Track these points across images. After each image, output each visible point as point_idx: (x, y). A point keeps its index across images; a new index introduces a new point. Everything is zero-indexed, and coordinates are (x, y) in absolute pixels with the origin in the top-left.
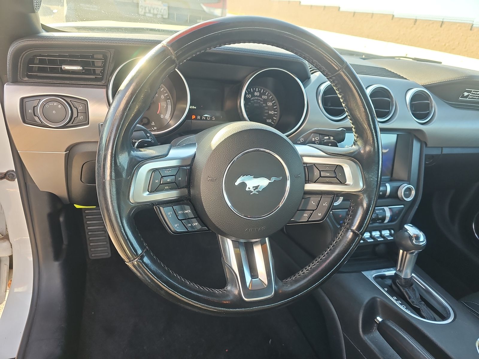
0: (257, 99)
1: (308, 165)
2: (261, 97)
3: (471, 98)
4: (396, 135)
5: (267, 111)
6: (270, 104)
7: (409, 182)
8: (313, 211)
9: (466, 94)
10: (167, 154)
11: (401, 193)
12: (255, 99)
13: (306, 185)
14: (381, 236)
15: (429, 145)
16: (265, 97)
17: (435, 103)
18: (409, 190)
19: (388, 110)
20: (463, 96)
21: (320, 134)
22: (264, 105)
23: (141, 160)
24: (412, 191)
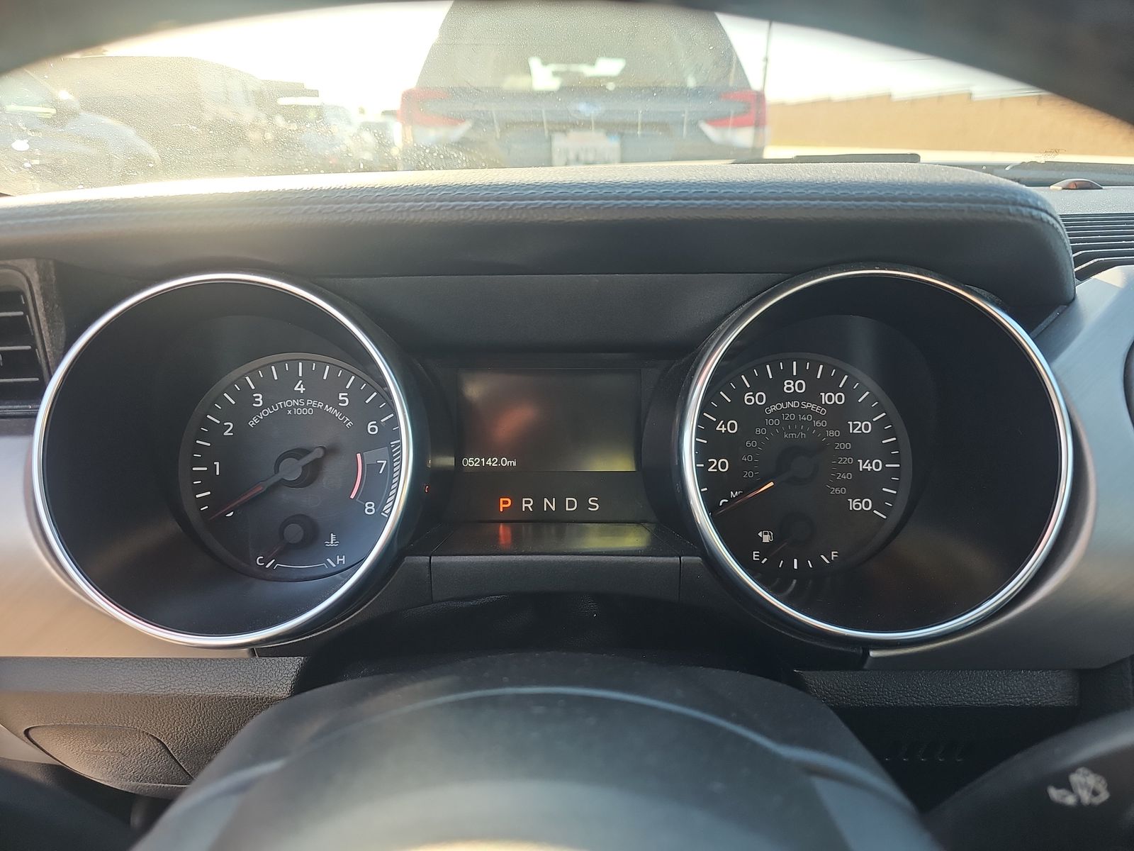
0: (799, 411)
2: (818, 401)
5: (850, 461)
6: (862, 427)
12: (785, 411)
22: (832, 433)
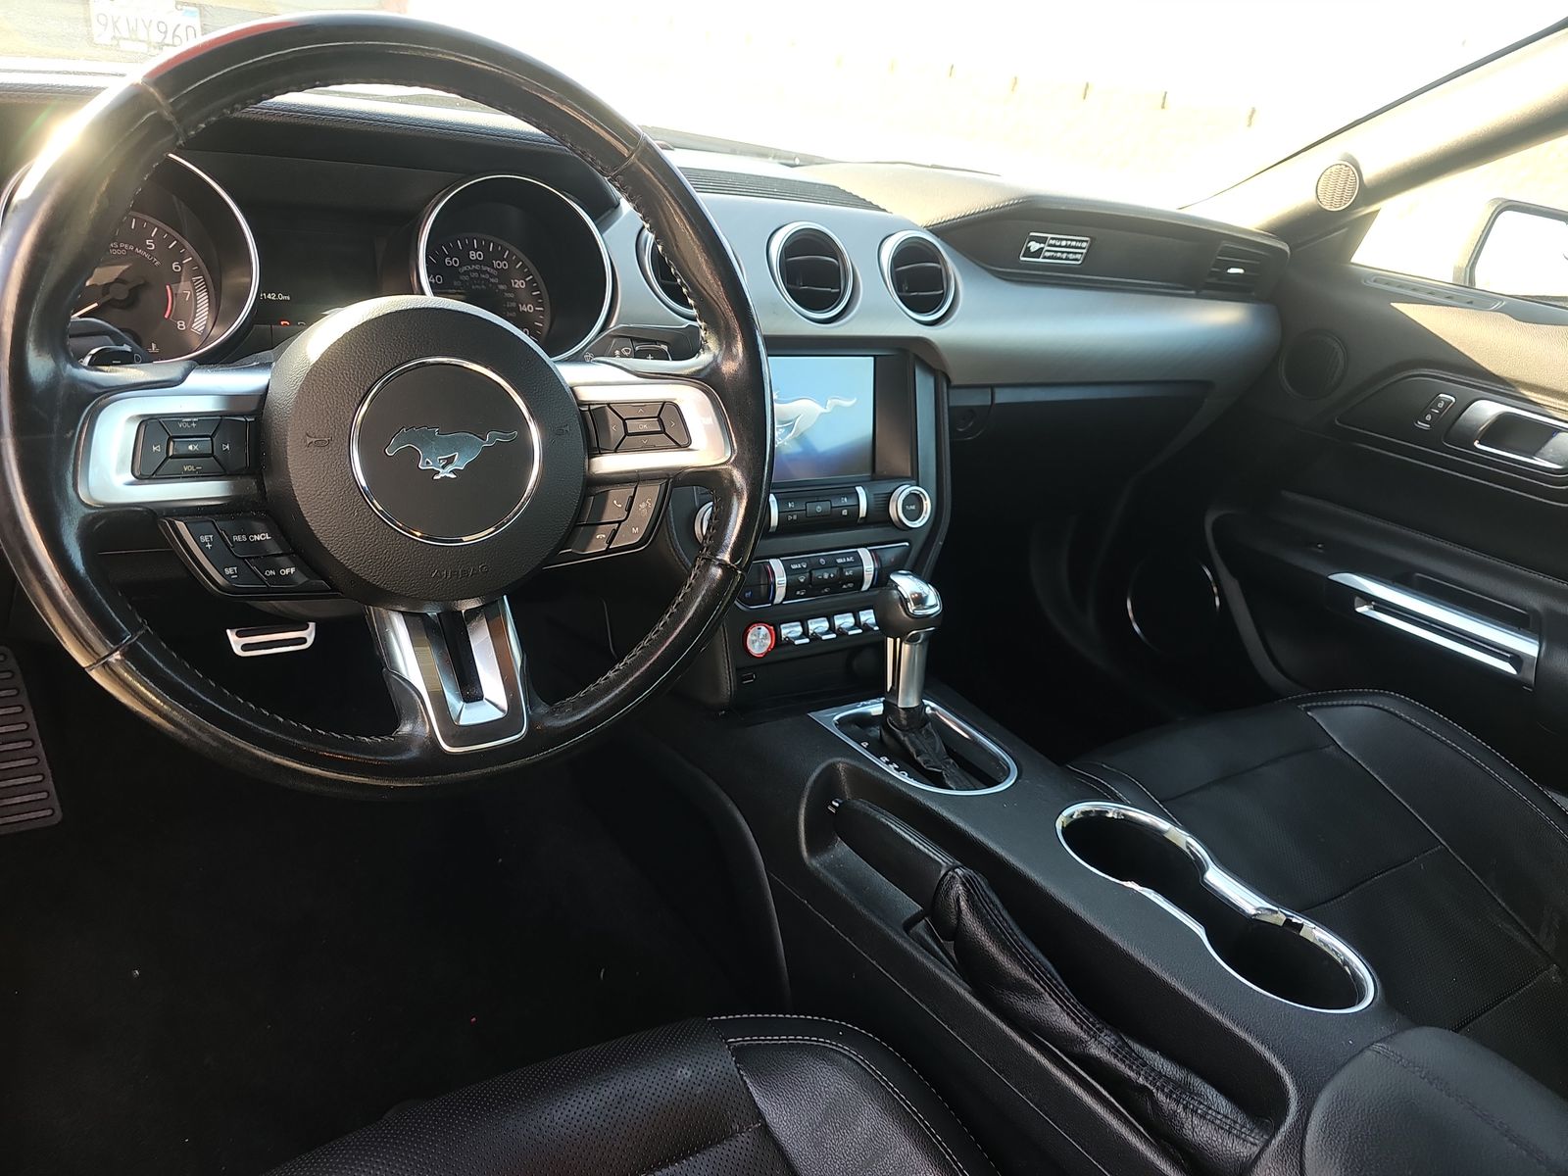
0: (480, 272)
1: (592, 407)
2: (492, 266)
3: (1049, 258)
4: (872, 358)
5: (514, 304)
6: (519, 283)
7: (914, 478)
8: (617, 525)
9: (1034, 246)
10: (182, 380)
11: (896, 510)
12: (472, 271)
13: (595, 460)
14: (858, 624)
15: (955, 382)
16: (502, 265)
17: (955, 268)
18: (915, 499)
19: (837, 290)
20: (1028, 253)
21: (633, 339)
22: (502, 287)
23: (97, 391)
24: (924, 502)
